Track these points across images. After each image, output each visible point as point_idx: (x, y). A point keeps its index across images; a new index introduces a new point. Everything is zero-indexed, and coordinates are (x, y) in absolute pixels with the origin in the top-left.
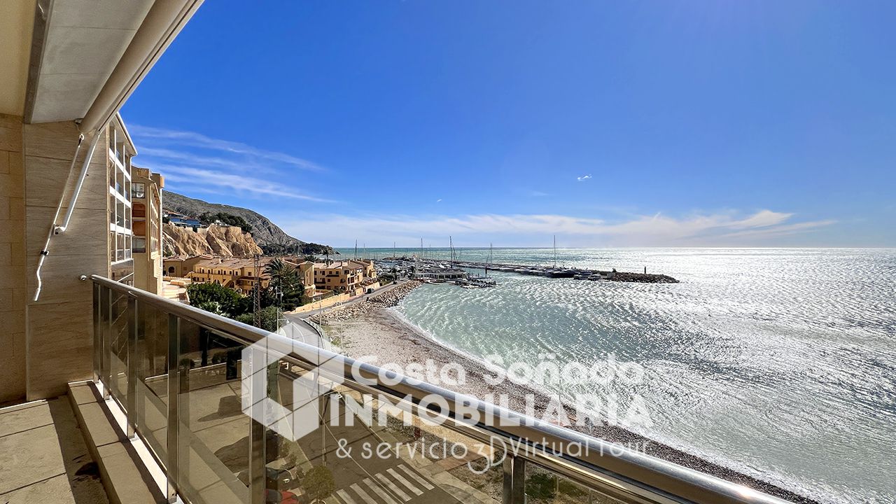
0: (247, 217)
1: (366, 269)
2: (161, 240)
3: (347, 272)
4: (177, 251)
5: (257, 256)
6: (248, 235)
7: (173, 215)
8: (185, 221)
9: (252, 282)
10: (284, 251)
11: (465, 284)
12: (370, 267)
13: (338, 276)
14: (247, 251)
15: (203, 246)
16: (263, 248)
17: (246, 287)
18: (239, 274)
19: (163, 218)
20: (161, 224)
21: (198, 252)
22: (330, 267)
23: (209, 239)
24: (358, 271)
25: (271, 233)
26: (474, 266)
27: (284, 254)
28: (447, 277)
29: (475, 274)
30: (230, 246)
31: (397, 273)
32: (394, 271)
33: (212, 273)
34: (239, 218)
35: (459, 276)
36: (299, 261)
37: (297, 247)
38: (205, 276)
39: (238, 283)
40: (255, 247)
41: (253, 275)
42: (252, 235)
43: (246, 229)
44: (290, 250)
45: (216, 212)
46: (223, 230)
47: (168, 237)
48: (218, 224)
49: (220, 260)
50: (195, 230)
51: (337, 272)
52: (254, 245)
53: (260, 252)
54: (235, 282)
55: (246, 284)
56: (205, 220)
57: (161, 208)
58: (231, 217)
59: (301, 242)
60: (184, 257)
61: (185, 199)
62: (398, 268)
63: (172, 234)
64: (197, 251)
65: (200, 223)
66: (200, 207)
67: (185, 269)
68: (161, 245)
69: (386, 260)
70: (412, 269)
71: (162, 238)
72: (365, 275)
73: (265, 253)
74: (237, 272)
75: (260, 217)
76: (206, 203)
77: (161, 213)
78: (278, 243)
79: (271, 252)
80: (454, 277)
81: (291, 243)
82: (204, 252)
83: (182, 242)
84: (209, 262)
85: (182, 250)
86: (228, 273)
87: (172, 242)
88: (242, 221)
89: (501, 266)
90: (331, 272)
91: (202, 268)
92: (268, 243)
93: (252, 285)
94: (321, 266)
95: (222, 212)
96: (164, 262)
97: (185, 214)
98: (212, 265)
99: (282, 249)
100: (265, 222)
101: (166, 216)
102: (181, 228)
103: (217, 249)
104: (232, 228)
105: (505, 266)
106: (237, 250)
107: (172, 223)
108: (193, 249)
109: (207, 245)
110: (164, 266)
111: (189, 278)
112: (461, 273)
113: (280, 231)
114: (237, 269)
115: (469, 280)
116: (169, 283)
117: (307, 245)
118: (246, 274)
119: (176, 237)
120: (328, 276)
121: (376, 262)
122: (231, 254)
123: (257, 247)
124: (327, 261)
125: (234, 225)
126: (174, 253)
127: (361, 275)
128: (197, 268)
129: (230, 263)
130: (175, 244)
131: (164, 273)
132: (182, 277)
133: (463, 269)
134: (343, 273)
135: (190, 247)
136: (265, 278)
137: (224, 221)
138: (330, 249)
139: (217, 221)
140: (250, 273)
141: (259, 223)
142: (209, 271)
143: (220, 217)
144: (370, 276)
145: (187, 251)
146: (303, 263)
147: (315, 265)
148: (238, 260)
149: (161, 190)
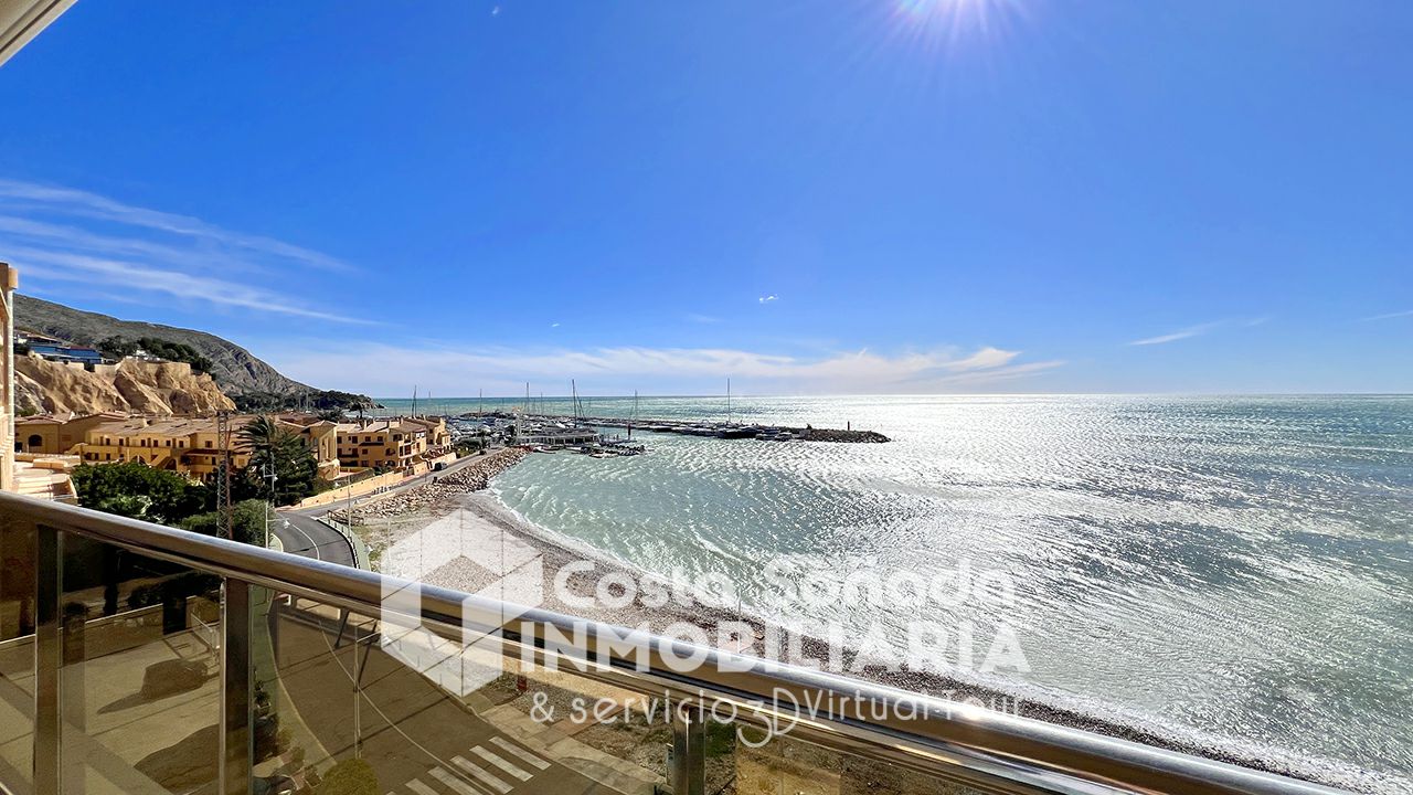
0: (203, 345)
1: (431, 431)
2: (11, 386)
3: (397, 438)
4: (49, 406)
5: (223, 414)
6: (206, 378)
7: (38, 340)
8: (65, 351)
9: (214, 459)
10: (277, 404)
11: (597, 451)
12: (440, 429)
13: (382, 444)
14: (204, 405)
15: (110, 397)
16: (237, 399)
17: (200, 468)
18: (187, 444)
19: (16, 345)
20: (11, 355)
21: (97, 407)
22: (367, 429)
23: (121, 383)
24: (418, 435)
25: (252, 373)
26: (612, 424)
27: (278, 410)
28: (569, 441)
29: (613, 435)
30: (167, 397)
31: (486, 438)
32: (482, 434)
33: (128, 445)
34: (185, 347)
35: (588, 440)
36: (307, 421)
37: (304, 397)
38: (112, 450)
39: (185, 460)
40: (218, 398)
41: (215, 446)
42: (214, 377)
43: (199, 367)
44: (291, 402)
45: (136, 336)
46: (152, 369)
47: (27, 379)
48: (141, 357)
49: (145, 421)
50: (90, 368)
51: (380, 438)
52: (217, 394)
53: (230, 405)
54: (177, 459)
55: (202, 463)
56: (112, 350)
57: (11, 327)
58: (168, 346)
59: (311, 389)
60: (64, 416)
61: (65, 311)
62: (488, 429)
63: (34, 374)
64: (93, 405)
65: (101, 355)
66: (99, 327)
67: (67, 438)
68: (12, 394)
69: (467, 417)
70: (511, 429)
71: (12, 382)
72: (430, 442)
73: (240, 408)
74: (181, 443)
75: (229, 346)
76: (113, 320)
77: (11, 337)
78: (267, 391)
79: (252, 405)
80: (579, 441)
81: (292, 390)
82: (108, 406)
83: (61, 389)
84: (122, 424)
85: (60, 405)
86: (163, 442)
87: (37, 390)
88: (191, 352)
89: (651, 423)
90: (368, 439)
91: (106, 437)
92: (247, 391)
93: (214, 463)
94: (351, 429)
95: (150, 336)
96: (16, 426)
97: (67, 337)
98: (126, 430)
99: (273, 401)
100: (239, 355)
101: (21, 341)
102: (58, 364)
103: (138, 402)
104: (171, 365)
105: (657, 423)
106: (181, 404)
107: (37, 356)
108: (83, 402)
109: (116, 394)
110: (16, 434)
111: (77, 454)
112: (590, 435)
113: (270, 371)
114: (182, 436)
115: (602, 446)
116: (31, 465)
117: (322, 394)
118: (201, 445)
119: (45, 379)
120: (363, 444)
121: (449, 420)
122: (169, 410)
123: (224, 399)
124: (360, 420)
125: (175, 360)
126: (40, 409)
127: (423, 442)
128: (95, 435)
129: (168, 426)
130: (44, 393)
131: (18, 447)
132: (61, 452)
133: (593, 429)
134: (390, 439)
135: (78, 398)
136: (240, 450)
137: (154, 352)
138: (367, 400)
139: (139, 352)
140: (209, 444)
141: (229, 355)
142: (121, 441)
143: (144, 344)
144: (439, 442)
145: (71, 406)
146: (316, 424)
147: (339, 428)
148: (184, 421)
149: (10, 294)
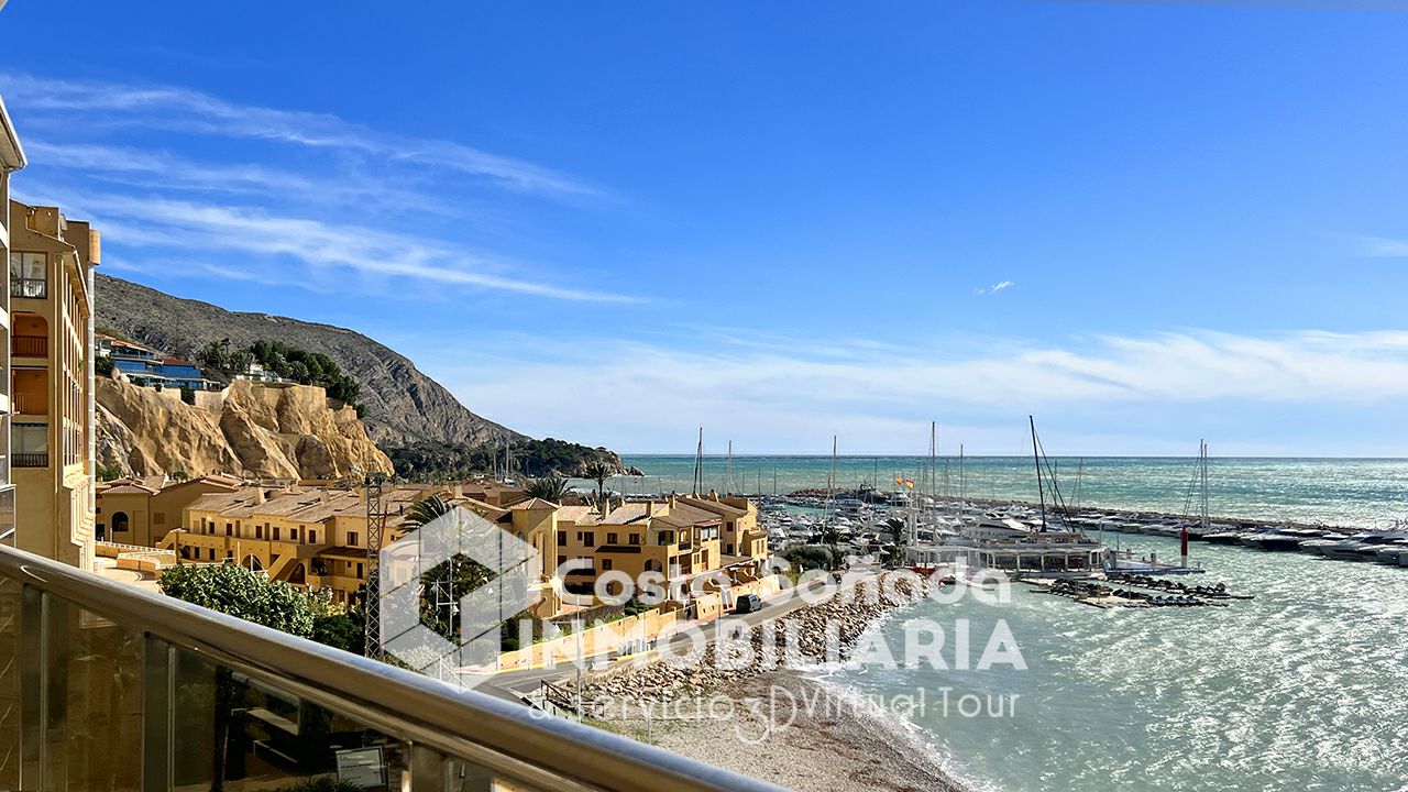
0: (344, 351)
1: (730, 527)
2: (92, 428)
3: (665, 538)
4: (137, 464)
5: (375, 481)
6: (349, 413)
7: (123, 350)
8: (157, 368)
9: (360, 566)
10: (459, 465)
11: (1093, 590)
12: (748, 522)
13: (638, 550)
14: (345, 466)
15: (213, 448)
16: (395, 455)
17: (341, 582)
18: (321, 538)
19: (98, 359)
20: (92, 377)
21: (198, 467)
22: (610, 518)
23: (231, 424)
24: (704, 534)
25: (419, 404)
26: (1138, 527)
27: (460, 476)
28: (1032, 563)
30: (292, 449)
31: (841, 547)
32: (832, 537)
33: (238, 536)
34: (320, 358)
35: (1076, 562)
36: (508, 499)
37: (502, 452)
38: (218, 543)
39: (317, 565)
40: (367, 452)
41: (362, 543)
42: (361, 412)
43: (340, 393)
44: (480, 461)
45: (249, 338)
46: (271, 397)
47: (110, 417)
48: (257, 376)
49: (262, 492)
50: (188, 398)
51: (634, 538)
52: (366, 443)
53: (384, 464)
54: (306, 564)
55: (342, 574)
56: (217, 367)
57: (91, 329)
58: (294, 356)
59: (515, 435)
60: (156, 482)
61: (157, 299)
62: (844, 527)
63: (120, 410)
64: (193, 462)
65: (204, 374)
66: (201, 324)
67: (159, 519)
68: (92, 443)
69: (801, 498)
70: (895, 528)
71: (94, 422)
72: (728, 550)
73: (400, 470)
74: (312, 533)
75: (384, 353)
76: (219, 311)
77: (92, 345)
78: (442, 439)
79: (418, 467)
80: (1054, 564)
81: (483, 437)
82: (213, 465)
83: (151, 434)
84: (230, 497)
85: (150, 460)
86: (285, 534)
87: (122, 434)
88: (329, 369)
89: (1245, 525)
90: (612, 537)
91: (209, 519)
92: (411, 440)
93: (360, 575)
94: (580, 516)
95: (269, 338)
96: (98, 496)
97: (159, 343)
98: (237, 509)
99: (454, 458)
100: (400, 369)
101: (104, 353)
102: (149, 390)
103: (251, 457)
104: (297, 388)
105: (1260, 527)
106: (314, 462)
107: (122, 377)
108: (180, 457)
109: (222, 443)
110: (98, 511)
111: (171, 548)
112: (1082, 550)
113: (447, 400)
114: (312, 521)
115: (1112, 577)
116: (113, 563)
117: (534, 445)
118: (342, 540)
119: (132, 417)
120: (603, 549)
121: (767, 504)
122: (294, 474)
123: (377, 454)
124: (602, 500)
125: (304, 382)
126: (126, 468)
127: (713, 547)
128: (194, 515)
129: (292, 504)
130: (130, 439)
131: (100, 531)
132: (151, 545)
133: (1091, 535)
134: (652, 540)
135: (172, 449)
137: (275, 367)
138: (612, 458)
139: (254, 368)
140: (353, 537)
141: (382, 372)
142: (229, 526)
143: (259, 352)
144: (747, 552)
145: (164, 461)
146: (524, 505)
147: (562, 514)
148: (315, 493)
149: (91, 271)
